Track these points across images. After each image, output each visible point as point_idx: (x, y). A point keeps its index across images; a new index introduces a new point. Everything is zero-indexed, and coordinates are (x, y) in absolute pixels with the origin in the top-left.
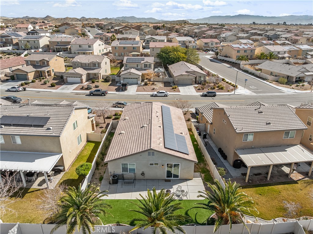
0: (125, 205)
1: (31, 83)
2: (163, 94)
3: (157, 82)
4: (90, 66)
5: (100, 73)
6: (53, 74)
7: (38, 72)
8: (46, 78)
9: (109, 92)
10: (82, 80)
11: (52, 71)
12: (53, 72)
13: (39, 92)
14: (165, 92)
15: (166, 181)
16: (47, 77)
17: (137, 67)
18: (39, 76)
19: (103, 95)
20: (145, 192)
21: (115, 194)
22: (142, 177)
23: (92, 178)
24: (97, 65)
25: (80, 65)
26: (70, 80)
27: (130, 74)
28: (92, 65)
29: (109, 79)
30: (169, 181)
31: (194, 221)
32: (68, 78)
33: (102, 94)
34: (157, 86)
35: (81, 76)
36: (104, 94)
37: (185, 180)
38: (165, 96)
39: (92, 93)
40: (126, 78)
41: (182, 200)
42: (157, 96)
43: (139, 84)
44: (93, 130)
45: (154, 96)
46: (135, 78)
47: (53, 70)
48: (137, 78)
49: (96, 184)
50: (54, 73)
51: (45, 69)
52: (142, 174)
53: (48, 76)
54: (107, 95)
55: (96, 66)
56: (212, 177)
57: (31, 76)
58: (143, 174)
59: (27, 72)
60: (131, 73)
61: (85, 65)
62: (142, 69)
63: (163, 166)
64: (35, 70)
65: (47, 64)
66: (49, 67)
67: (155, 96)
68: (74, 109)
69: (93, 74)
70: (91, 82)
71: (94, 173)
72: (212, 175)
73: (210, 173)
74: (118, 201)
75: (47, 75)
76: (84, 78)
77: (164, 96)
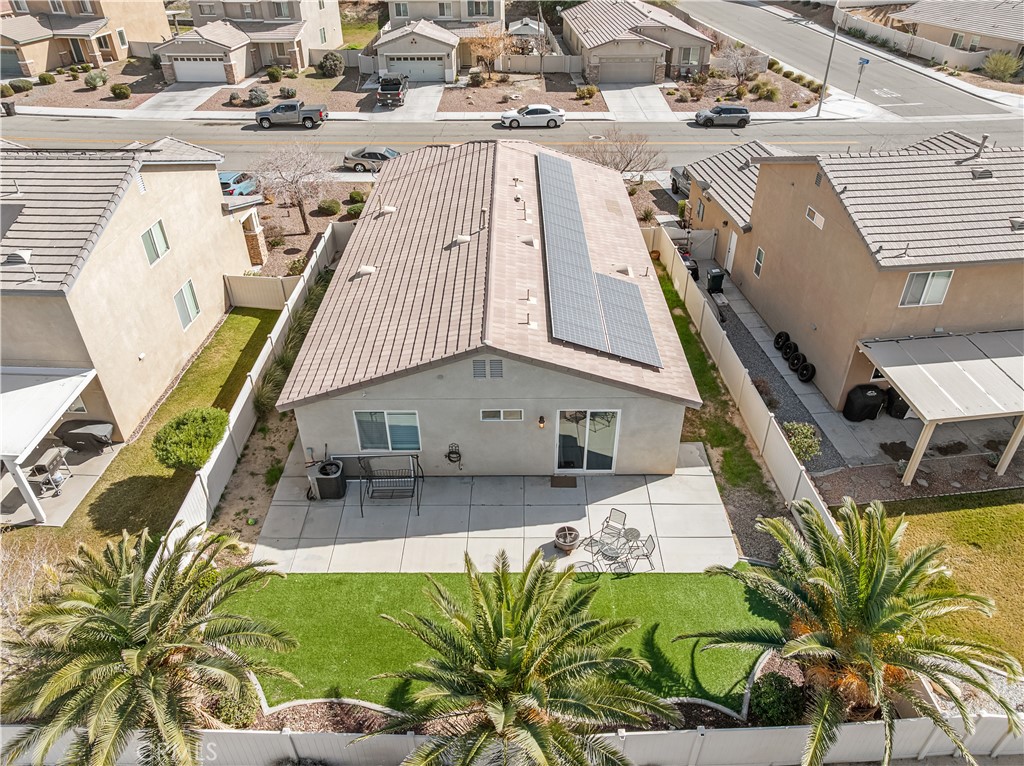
0: (369, 602)
1: (35, 85)
2: (542, 119)
3: (519, 73)
4: (258, 13)
5: (299, 43)
6: (122, 53)
7: (64, 41)
8: (96, 67)
9: (332, 115)
10: (229, 70)
11: (116, 41)
12: (123, 43)
13: (65, 119)
14: (548, 108)
15: (557, 482)
16: (101, 63)
17: (442, 14)
18: (71, 57)
19: (308, 124)
20: (465, 534)
21: (332, 547)
22: (450, 468)
23: (234, 472)
24: (285, 11)
25: (220, 11)
26: (184, 70)
27: (414, 42)
28: (265, 10)
29: (335, 65)
30: (571, 482)
31: (689, 683)
32: (175, 62)
33: (305, 119)
34: (521, 89)
35: (224, 53)
36: (311, 119)
37: (638, 479)
38: (552, 124)
39: (268, 119)
40: (399, 59)
41: (628, 575)
42: (519, 127)
43: (451, 83)
44: (254, 264)
45: (507, 124)
46: (433, 59)
47: (121, 34)
48: (440, 59)
49: (252, 499)
50: (130, 48)
51: (90, 31)
52: (448, 456)
53: (105, 60)
54: (325, 126)
55: (280, 14)
56: (758, 461)
57: (36, 59)
58: (454, 455)
59: (16, 43)
60: (417, 38)
61: (237, 11)
62: (460, 22)
63: (542, 420)
64: (48, 33)
65: (95, 11)
66: (103, 22)
67: (510, 127)
68: (138, 166)
69: (272, 44)
70: (267, 78)
71: (246, 447)
72: (754, 453)
73: (747, 443)
74: (340, 580)
75: (98, 53)
76: (239, 61)
77: (548, 127)
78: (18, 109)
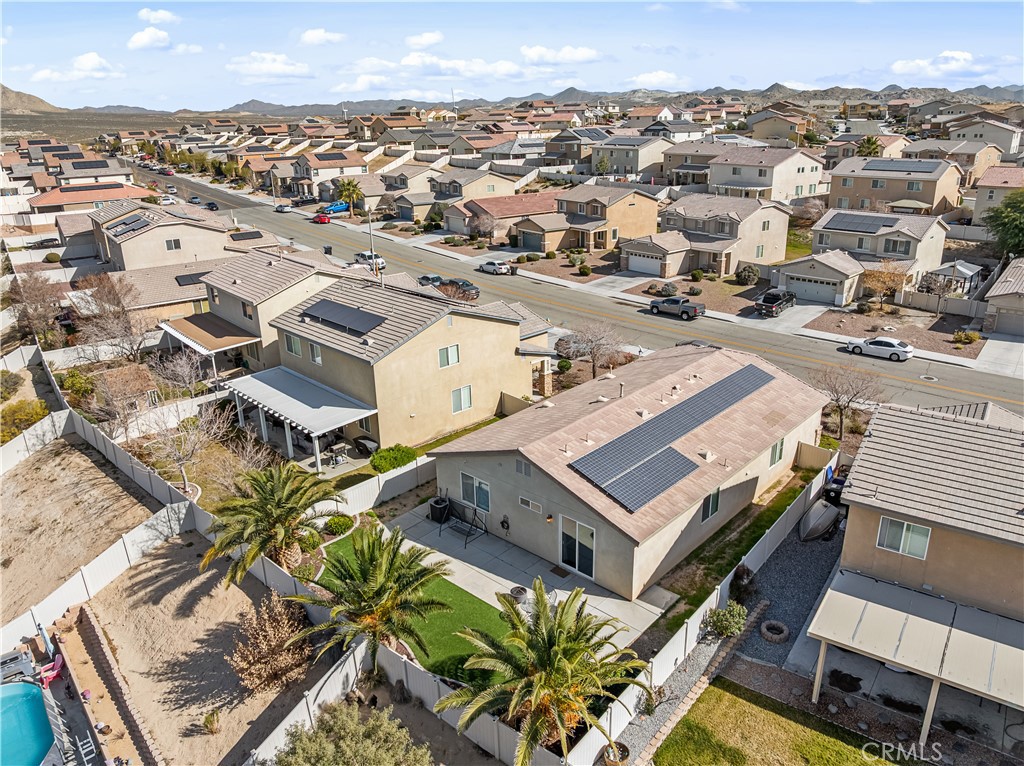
1: (543, 258)
2: (886, 351)
3: (920, 309)
4: (707, 229)
5: (728, 256)
6: (611, 244)
7: (576, 232)
8: (588, 252)
10: (663, 267)
11: (609, 235)
12: (614, 238)
13: (538, 282)
14: (895, 342)
15: (557, 571)
16: (592, 249)
17: (860, 247)
18: (575, 242)
19: (685, 317)
22: (502, 532)
23: (411, 491)
24: (727, 229)
25: (680, 224)
26: (635, 262)
27: (813, 267)
28: (712, 225)
29: (749, 276)
30: (563, 573)
32: (631, 257)
33: (683, 312)
34: (903, 323)
35: (663, 254)
36: (687, 313)
38: (894, 357)
39: (657, 307)
40: (798, 279)
43: (840, 306)
46: (828, 283)
47: (615, 232)
48: (834, 284)
49: (405, 505)
50: (618, 242)
51: (592, 228)
52: (502, 523)
53: (596, 247)
55: (723, 231)
57: (552, 242)
58: (505, 524)
59: (543, 230)
60: (816, 265)
61: (693, 225)
62: (874, 256)
63: (550, 517)
64: (568, 225)
65: (602, 215)
66: (604, 222)
67: (853, 352)
68: (447, 311)
70: (690, 278)
75: (592, 242)
76: (674, 263)
77: (890, 359)
78: (519, 271)
